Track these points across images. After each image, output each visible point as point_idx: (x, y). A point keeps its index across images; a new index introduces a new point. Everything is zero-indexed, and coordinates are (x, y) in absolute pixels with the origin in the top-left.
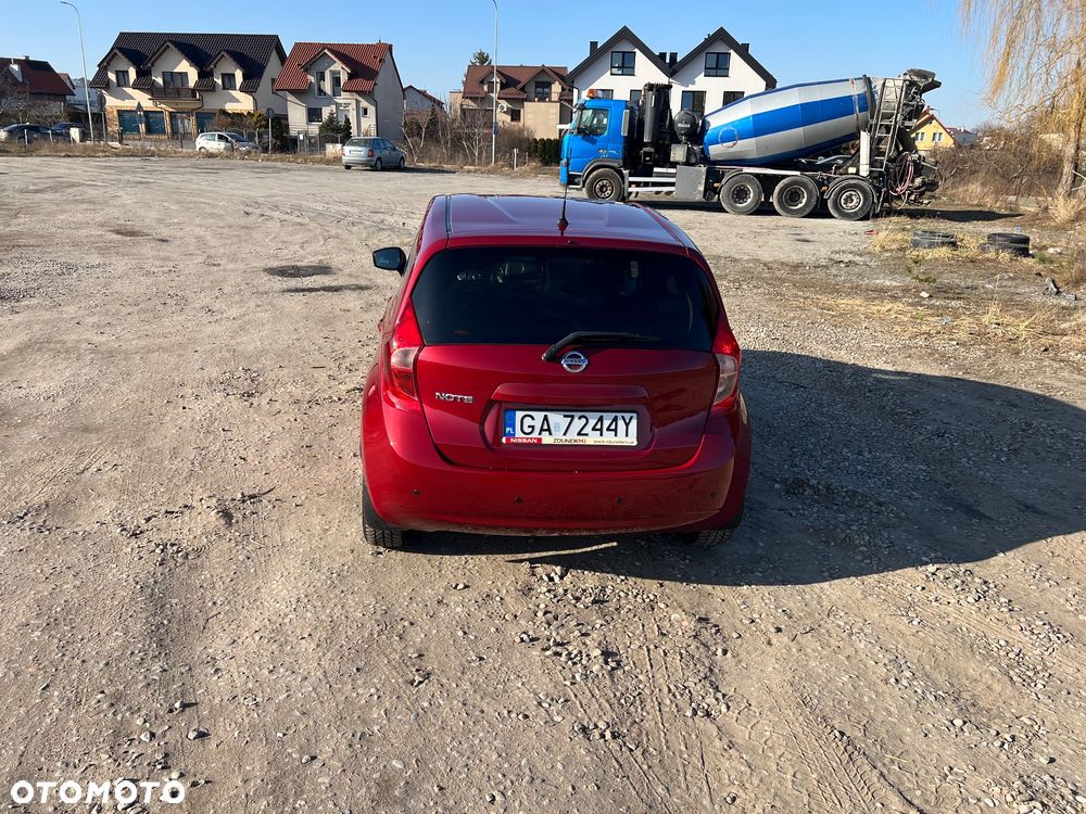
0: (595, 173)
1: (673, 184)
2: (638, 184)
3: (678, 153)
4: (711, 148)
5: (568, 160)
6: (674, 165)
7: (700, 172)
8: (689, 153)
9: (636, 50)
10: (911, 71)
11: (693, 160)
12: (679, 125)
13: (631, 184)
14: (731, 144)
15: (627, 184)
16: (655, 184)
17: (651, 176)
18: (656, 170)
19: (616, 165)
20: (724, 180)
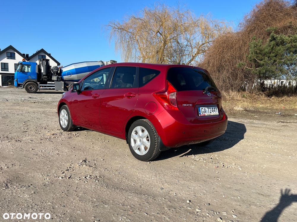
0: (28, 83)
1: (54, 86)
2: (43, 86)
3: (54, 78)
4: (64, 77)
5: (17, 79)
6: (53, 81)
7: (62, 83)
8: (58, 78)
9: (15, 52)
10: (112, 60)
11: (59, 80)
12: (54, 70)
13: (40, 86)
14: (70, 76)
15: (39, 86)
16: (48, 86)
17: (47, 84)
18: (48, 82)
19: (35, 81)
20: (69, 86)
